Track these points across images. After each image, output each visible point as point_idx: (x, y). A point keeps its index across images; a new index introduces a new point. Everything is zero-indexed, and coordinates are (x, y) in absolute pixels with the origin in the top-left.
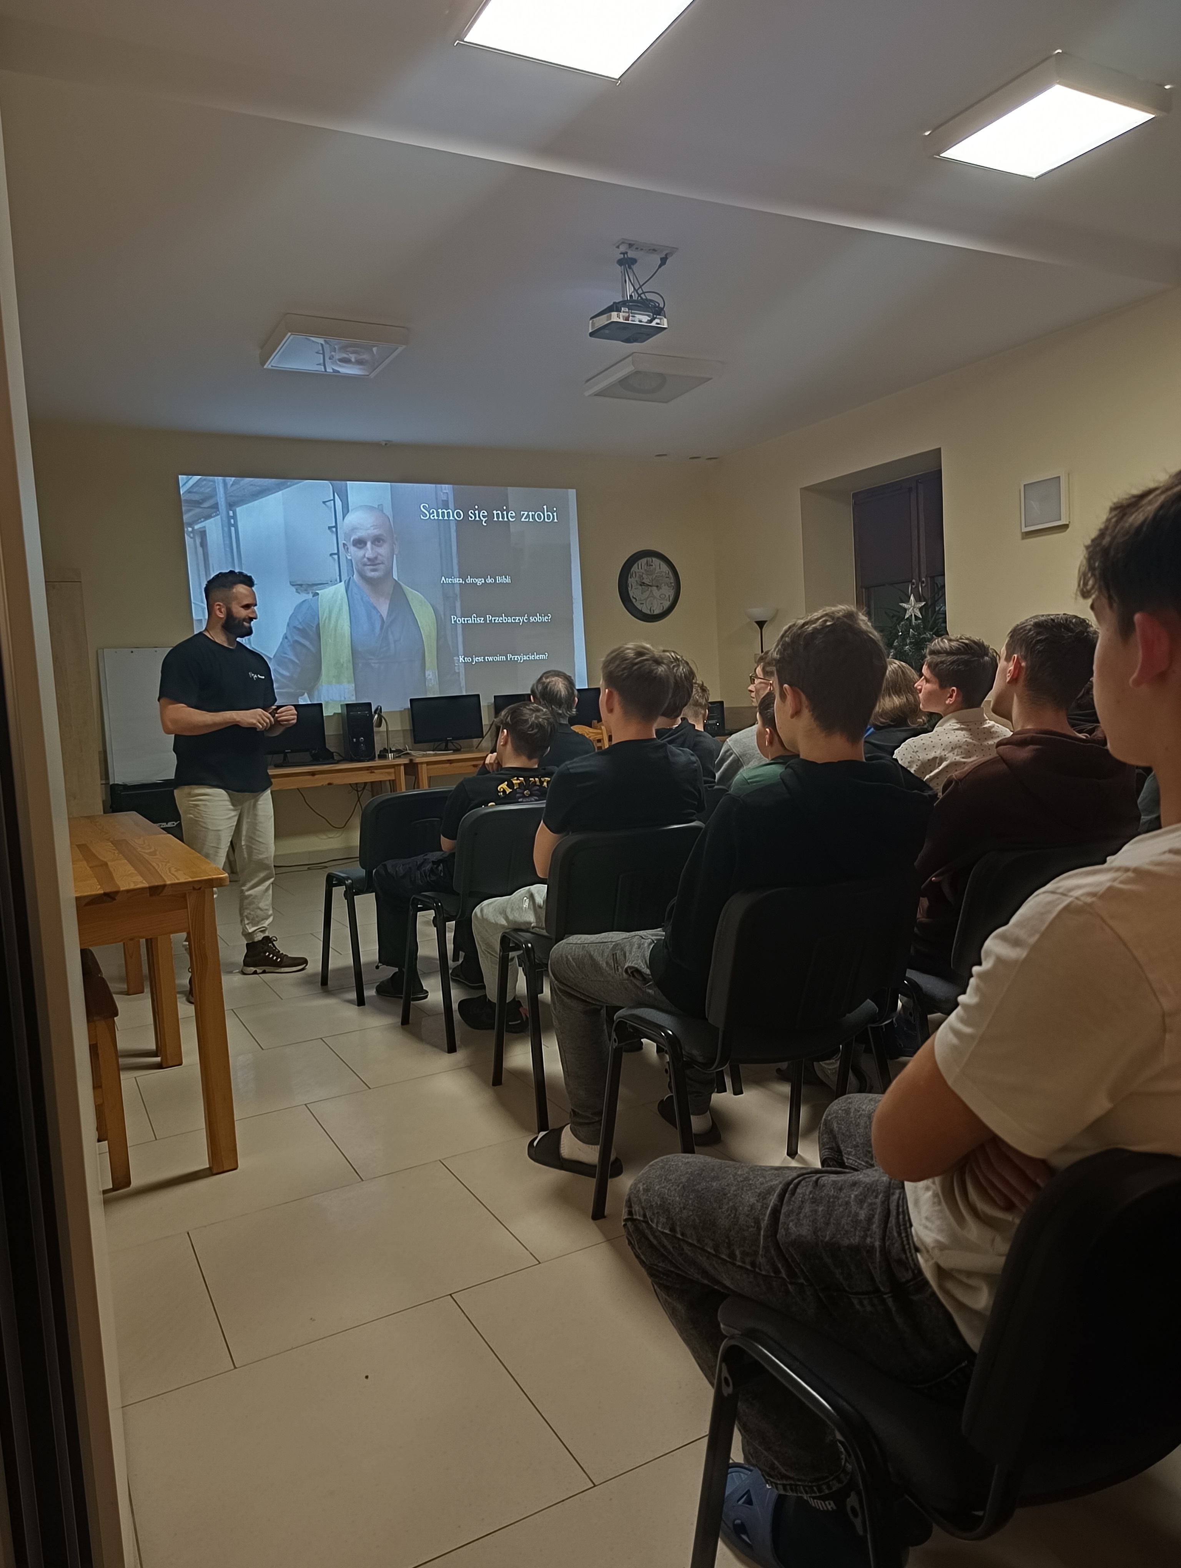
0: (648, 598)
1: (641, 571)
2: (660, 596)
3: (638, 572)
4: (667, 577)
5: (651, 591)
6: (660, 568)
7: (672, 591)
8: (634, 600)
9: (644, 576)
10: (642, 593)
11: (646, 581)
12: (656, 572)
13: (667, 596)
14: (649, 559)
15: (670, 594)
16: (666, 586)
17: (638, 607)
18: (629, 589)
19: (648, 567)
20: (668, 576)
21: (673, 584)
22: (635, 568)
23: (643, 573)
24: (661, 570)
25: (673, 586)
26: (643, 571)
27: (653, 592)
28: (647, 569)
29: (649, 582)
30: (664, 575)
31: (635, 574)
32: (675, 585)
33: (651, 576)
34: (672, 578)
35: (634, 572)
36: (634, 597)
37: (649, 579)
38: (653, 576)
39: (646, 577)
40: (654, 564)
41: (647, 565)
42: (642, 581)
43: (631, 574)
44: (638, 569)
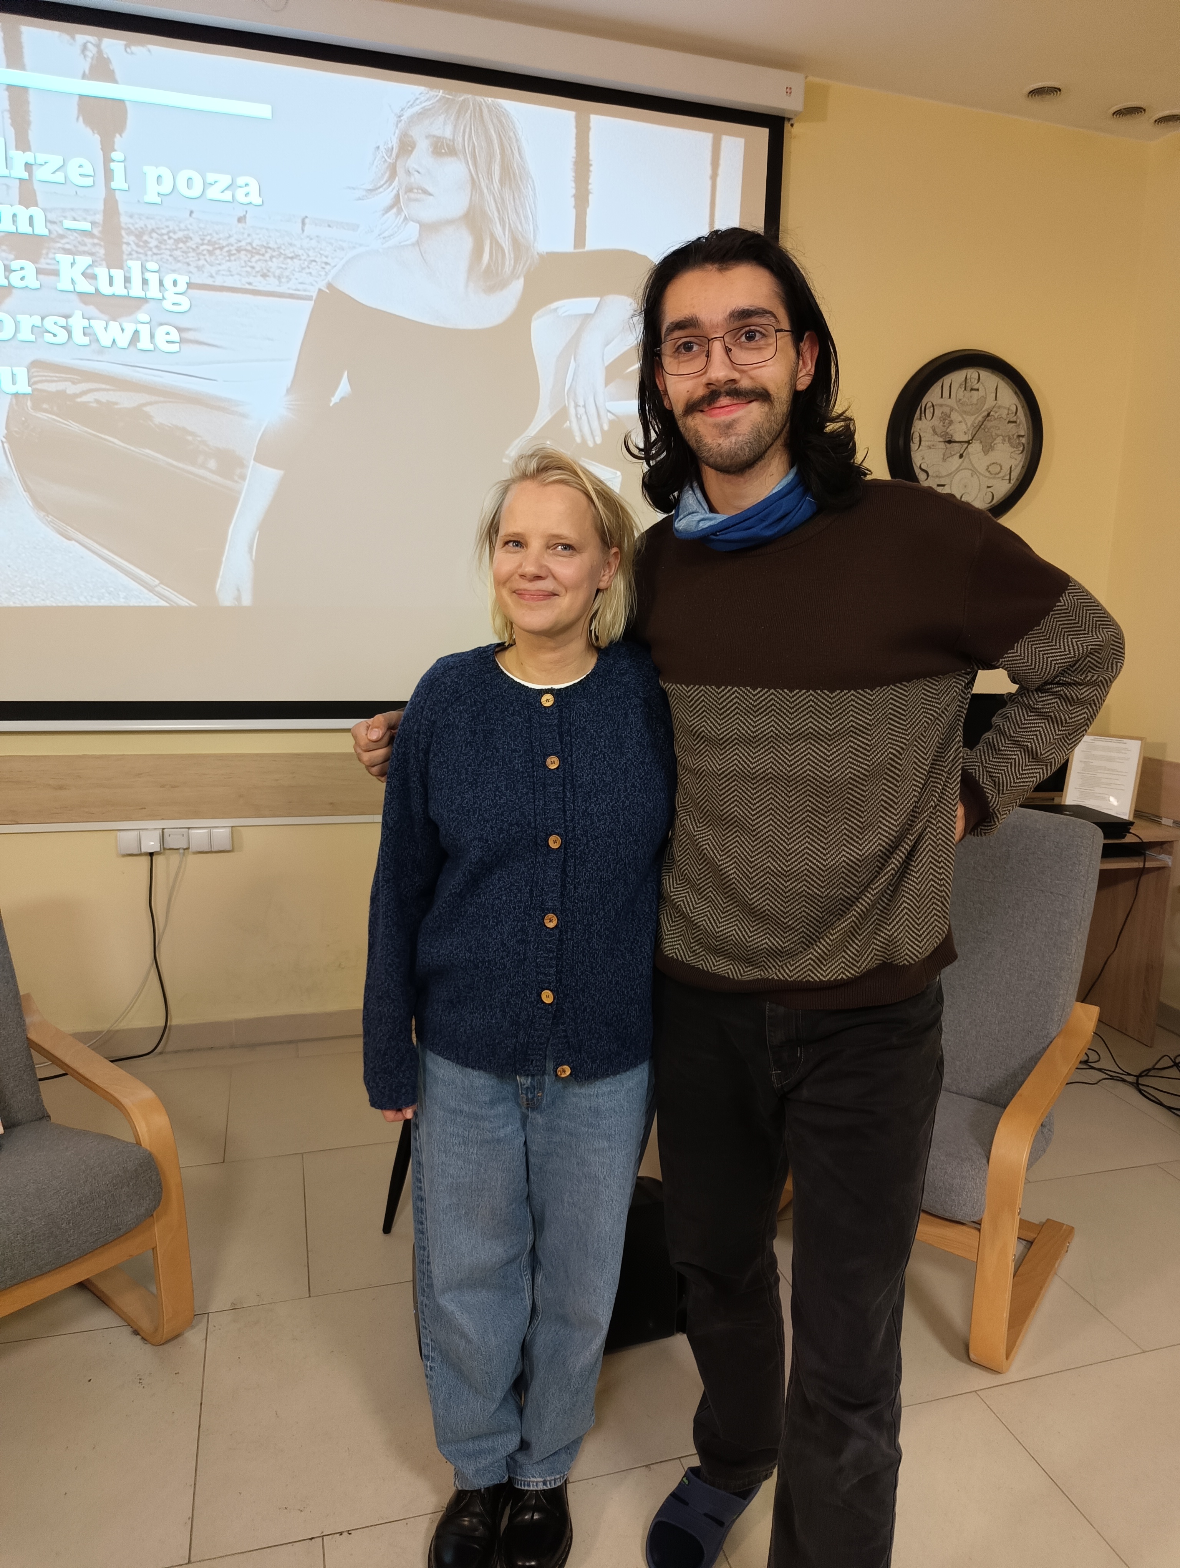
0: (958, 470)
1: (949, 402)
2: (987, 469)
3: (941, 405)
4: (1009, 422)
5: (968, 453)
6: (996, 400)
7: (1020, 457)
9: (955, 416)
10: (944, 460)
11: (959, 430)
12: (984, 409)
13: (1006, 470)
14: (972, 373)
15: (1013, 463)
16: (1007, 444)
18: (914, 446)
19: (967, 394)
20: (1014, 419)
21: (1023, 440)
22: (933, 396)
23: (952, 410)
24: (999, 402)
25: (1023, 445)
26: (952, 402)
27: (971, 457)
28: (965, 399)
29: (965, 433)
30: (1004, 416)
31: (932, 411)
32: (1028, 444)
33: (973, 418)
34: (1023, 426)
35: (929, 404)
36: (923, 467)
37: (966, 424)
38: (977, 417)
39: (960, 419)
40: (984, 386)
41: (965, 389)
42: (948, 430)
43: (923, 409)
44: (942, 397)
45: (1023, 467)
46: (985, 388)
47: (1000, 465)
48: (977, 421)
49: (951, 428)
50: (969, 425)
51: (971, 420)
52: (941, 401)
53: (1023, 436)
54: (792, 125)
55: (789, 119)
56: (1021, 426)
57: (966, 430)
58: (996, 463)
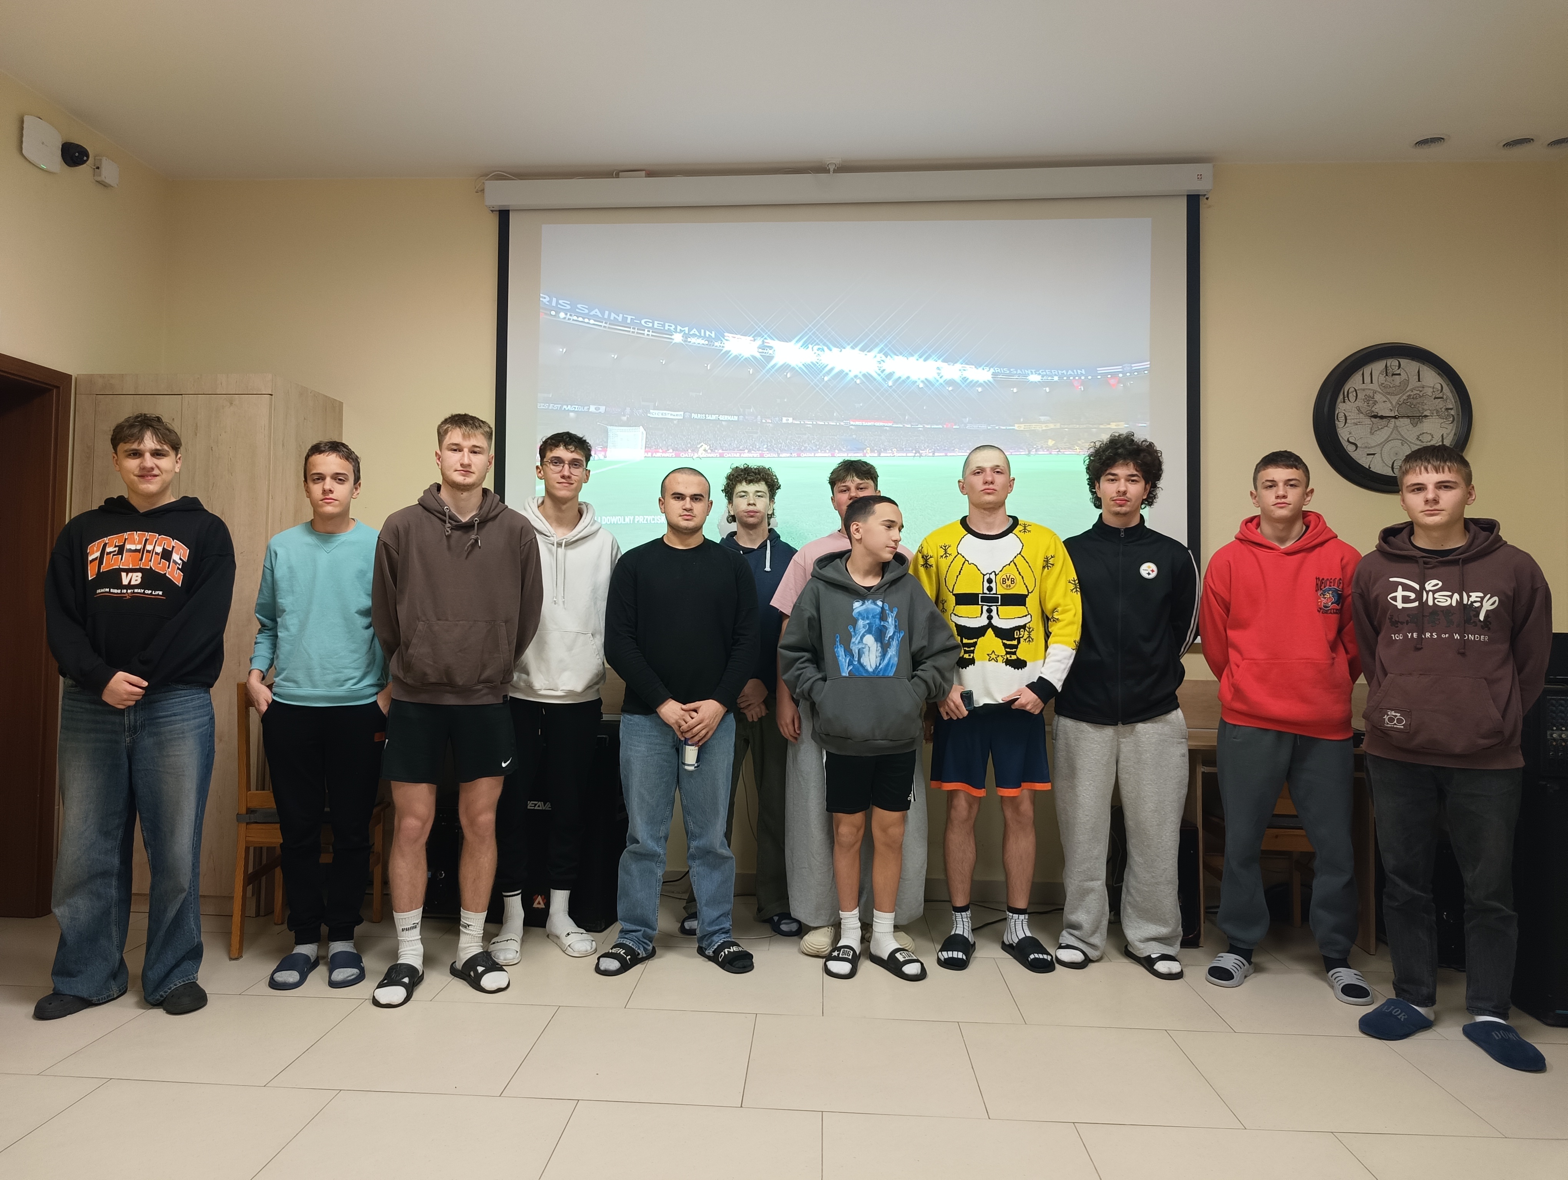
0: (1387, 441)
1: (1371, 386)
2: (1417, 439)
3: (1364, 390)
4: (1435, 398)
5: (1396, 427)
6: (1419, 381)
7: (1450, 427)
8: (1350, 449)
9: (1378, 397)
10: (1372, 433)
11: (1383, 409)
12: (1410, 388)
14: (1393, 363)
16: (1436, 417)
17: (1360, 462)
18: (1340, 424)
19: (1389, 379)
20: (1441, 395)
22: (1355, 382)
23: (1375, 392)
24: (1422, 383)
25: (1453, 416)
26: (1375, 386)
27: (1399, 430)
28: (1386, 383)
29: (1391, 410)
30: (1430, 394)
31: (1355, 395)
32: (1458, 415)
33: (1397, 397)
34: (1451, 400)
35: (1352, 390)
36: (1350, 440)
37: (1391, 403)
38: (1402, 396)
39: (1385, 399)
40: (1405, 371)
41: (1387, 375)
42: (1373, 409)
43: (1346, 394)
44: (1364, 383)
45: (1455, 434)
46: (1406, 373)
47: (1430, 434)
48: (1402, 400)
49: (1375, 407)
50: (1394, 403)
51: (1394, 399)
52: (1364, 386)
53: (1451, 409)
54: (1207, 199)
55: (1205, 195)
56: (1448, 401)
57: (1391, 408)
58: (1427, 433)
